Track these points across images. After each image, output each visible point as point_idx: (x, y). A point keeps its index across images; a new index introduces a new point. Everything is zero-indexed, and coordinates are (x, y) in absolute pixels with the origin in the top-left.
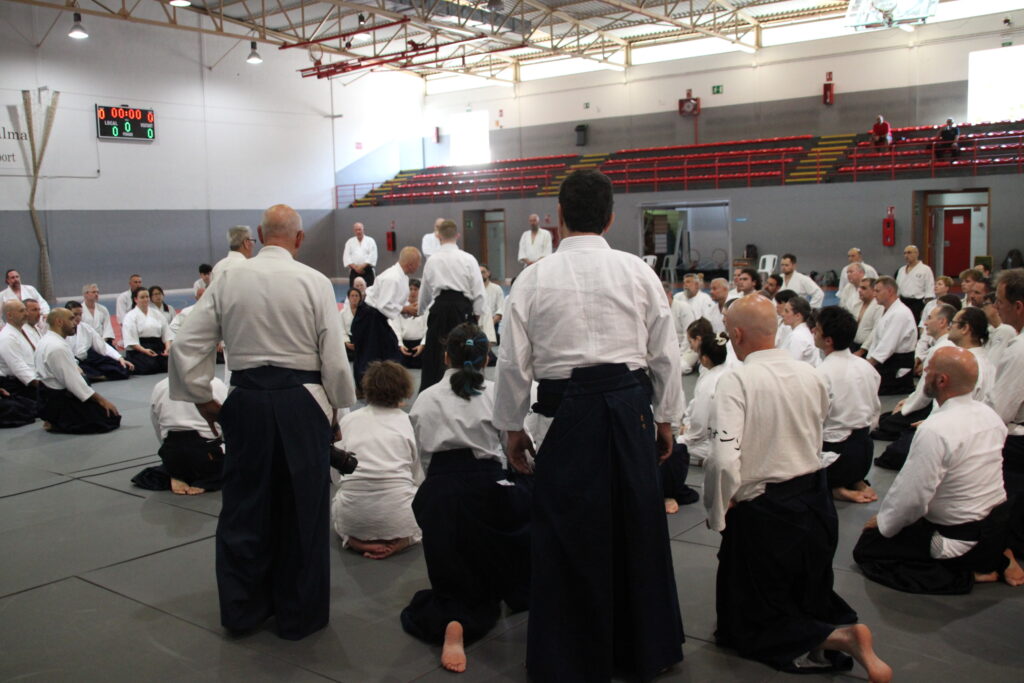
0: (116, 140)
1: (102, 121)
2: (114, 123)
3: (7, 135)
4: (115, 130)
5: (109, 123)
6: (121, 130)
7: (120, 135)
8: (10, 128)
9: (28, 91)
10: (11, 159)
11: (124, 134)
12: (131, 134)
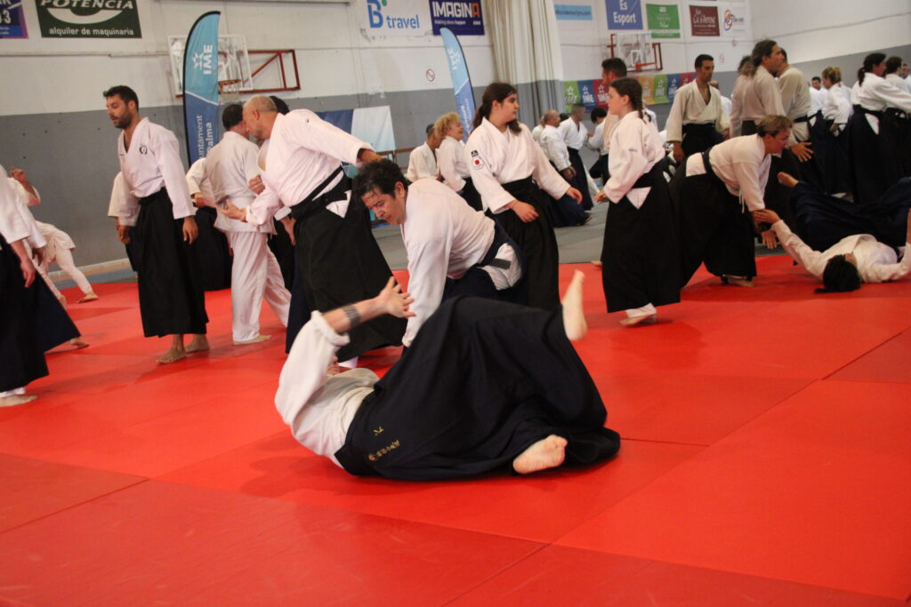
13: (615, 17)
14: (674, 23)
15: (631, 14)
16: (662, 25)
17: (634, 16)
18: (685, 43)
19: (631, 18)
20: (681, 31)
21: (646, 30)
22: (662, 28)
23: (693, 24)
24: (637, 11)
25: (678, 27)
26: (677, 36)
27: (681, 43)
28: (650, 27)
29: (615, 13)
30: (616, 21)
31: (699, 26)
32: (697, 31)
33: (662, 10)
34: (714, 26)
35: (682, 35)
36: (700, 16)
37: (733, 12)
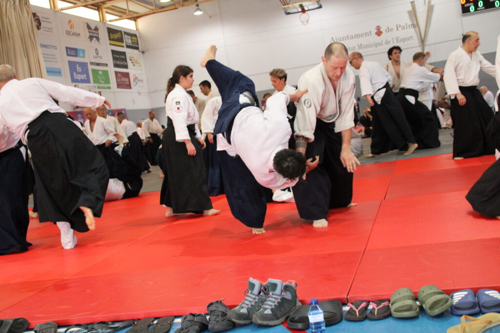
0: (473, 14)
1: (463, 6)
2: (471, 4)
3: (408, 27)
4: (472, 8)
5: (467, 5)
6: (476, 6)
7: (476, 10)
8: (409, 23)
9: (414, 2)
10: (411, 39)
11: (478, 9)
12: (483, 8)
13: (75, 76)
14: (107, 81)
15: (83, 74)
16: (101, 81)
17: (85, 75)
18: (114, 92)
19: (83, 77)
20: (111, 85)
21: (92, 84)
22: (101, 83)
23: (117, 82)
24: (87, 73)
25: (109, 83)
26: (109, 88)
27: (111, 92)
28: (95, 82)
29: (75, 73)
30: (76, 78)
31: (121, 83)
32: (120, 86)
33: (100, 73)
34: (128, 83)
35: (112, 88)
36: (120, 77)
37: (137, 76)
